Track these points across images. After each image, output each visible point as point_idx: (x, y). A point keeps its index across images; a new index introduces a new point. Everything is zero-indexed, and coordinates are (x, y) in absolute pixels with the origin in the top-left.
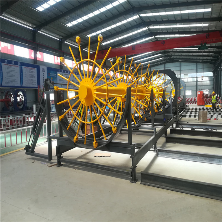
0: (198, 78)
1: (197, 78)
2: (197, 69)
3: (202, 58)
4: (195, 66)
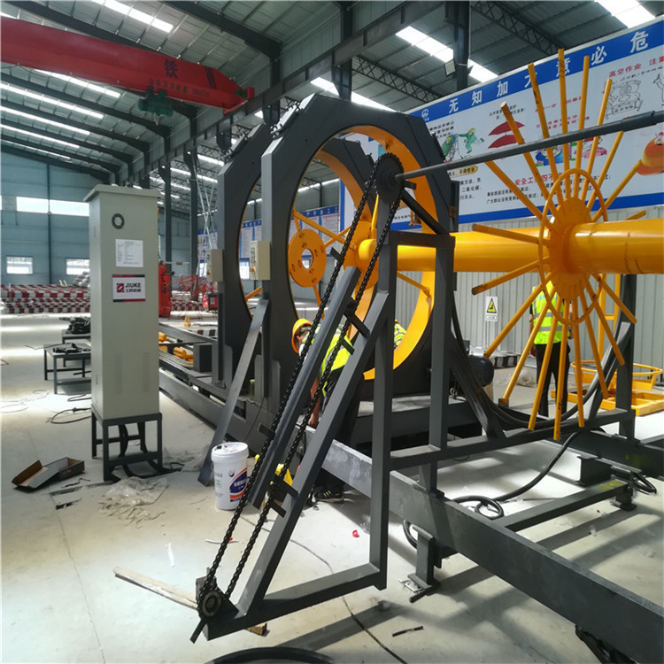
1: (51, 214)
2: (49, 185)
3: (73, 149)
4: (44, 173)
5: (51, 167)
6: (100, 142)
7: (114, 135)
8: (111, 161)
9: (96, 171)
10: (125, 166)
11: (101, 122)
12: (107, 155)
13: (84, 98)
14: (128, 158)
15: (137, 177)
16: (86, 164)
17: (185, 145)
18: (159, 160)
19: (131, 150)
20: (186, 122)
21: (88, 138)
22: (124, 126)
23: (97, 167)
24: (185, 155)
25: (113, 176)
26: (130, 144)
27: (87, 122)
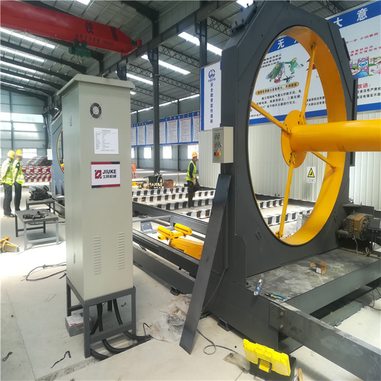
0: (14, 124)
1: (12, 122)
2: (11, 105)
3: (25, 82)
4: (8, 97)
5: (12, 93)
6: (42, 77)
7: (51, 73)
8: (49, 88)
9: (40, 95)
11: (43, 64)
12: (46, 85)
13: (32, 49)
16: (33, 91)
20: (97, 63)
21: (34, 74)
23: (40, 92)
25: (50, 98)
26: (60, 78)
27: (34, 65)
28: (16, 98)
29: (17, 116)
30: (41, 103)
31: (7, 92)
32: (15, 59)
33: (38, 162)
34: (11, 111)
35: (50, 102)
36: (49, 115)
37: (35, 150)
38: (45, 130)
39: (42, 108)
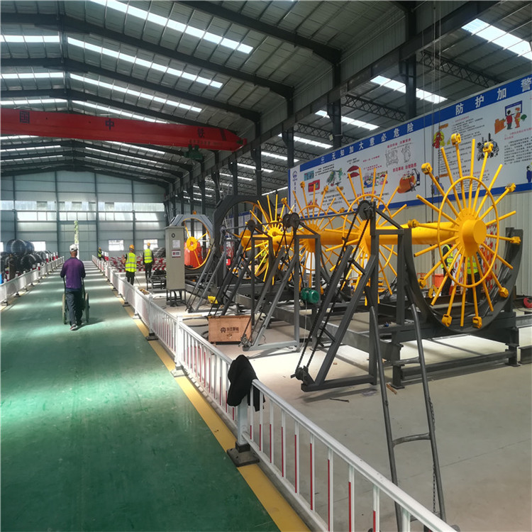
0: (136, 214)
1: (134, 212)
2: (133, 194)
3: (147, 171)
4: (130, 186)
5: (135, 182)
6: (163, 166)
7: (171, 163)
9: (160, 182)
10: (179, 180)
11: (164, 156)
14: (180, 175)
15: (185, 186)
17: (212, 168)
18: (198, 177)
19: (181, 170)
20: (213, 154)
21: (156, 164)
22: (177, 158)
23: (160, 180)
24: (212, 174)
25: (171, 185)
26: (181, 167)
27: (155, 157)
28: (139, 188)
29: (139, 206)
30: (163, 190)
31: (129, 182)
32: (139, 153)
33: (158, 254)
34: (133, 201)
35: (171, 190)
36: (170, 203)
37: (156, 241)
38: (165, 219)
39: (163, 195)
